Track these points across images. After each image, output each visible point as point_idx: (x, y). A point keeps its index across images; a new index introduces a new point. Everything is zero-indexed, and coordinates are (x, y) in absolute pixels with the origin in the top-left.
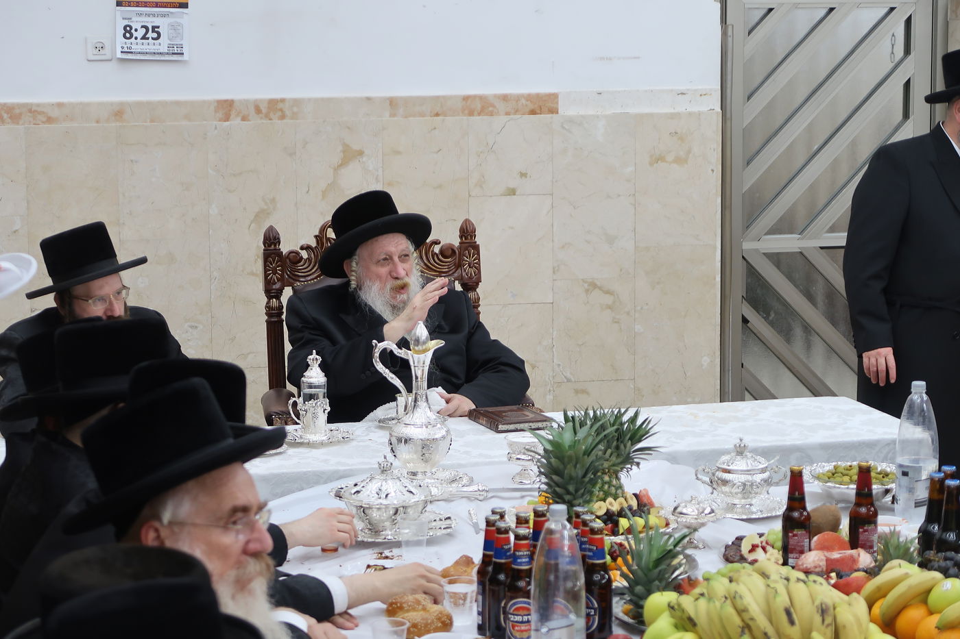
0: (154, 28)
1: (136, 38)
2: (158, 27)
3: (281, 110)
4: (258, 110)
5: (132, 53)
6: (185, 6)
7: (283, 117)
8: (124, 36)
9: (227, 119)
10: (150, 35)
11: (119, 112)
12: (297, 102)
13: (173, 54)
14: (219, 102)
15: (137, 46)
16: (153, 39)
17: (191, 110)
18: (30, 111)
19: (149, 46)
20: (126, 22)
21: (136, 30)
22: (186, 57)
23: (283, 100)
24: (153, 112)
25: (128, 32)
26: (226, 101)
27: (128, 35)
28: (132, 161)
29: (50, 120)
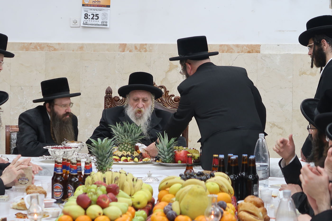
0: (96, 15)
1: (89, 19)
2: (98, 15)
3: (145, 48)
4: (136, 48)
5: (87, 24)
6: (109, 6)
7: (146, 51)
8: (85, 18)
9: (124, 51)
10: (95, 17)
11: (81, 47)
12: (151, 45)
13: (103, 25)
14: (121, 44)
15: (90, 22)
16: (96, 19)
17: (109, 47)
18: (48, 46)
19: (94, 22)
20: (86, 13)
21: (89, 16)
22: (108, 26)
23: (146, 44)
24: (95, 47)
25: (86, 16)
26: (123, 44)
27: (86, 17)
28: (86, 67)
29: (55, 50)
